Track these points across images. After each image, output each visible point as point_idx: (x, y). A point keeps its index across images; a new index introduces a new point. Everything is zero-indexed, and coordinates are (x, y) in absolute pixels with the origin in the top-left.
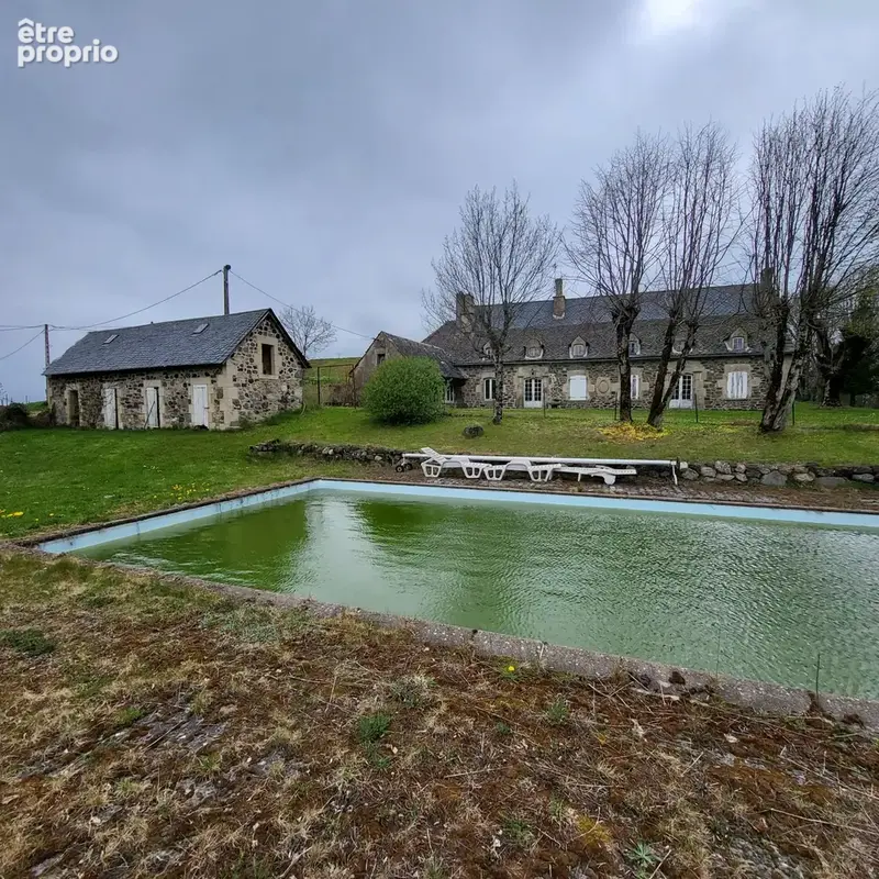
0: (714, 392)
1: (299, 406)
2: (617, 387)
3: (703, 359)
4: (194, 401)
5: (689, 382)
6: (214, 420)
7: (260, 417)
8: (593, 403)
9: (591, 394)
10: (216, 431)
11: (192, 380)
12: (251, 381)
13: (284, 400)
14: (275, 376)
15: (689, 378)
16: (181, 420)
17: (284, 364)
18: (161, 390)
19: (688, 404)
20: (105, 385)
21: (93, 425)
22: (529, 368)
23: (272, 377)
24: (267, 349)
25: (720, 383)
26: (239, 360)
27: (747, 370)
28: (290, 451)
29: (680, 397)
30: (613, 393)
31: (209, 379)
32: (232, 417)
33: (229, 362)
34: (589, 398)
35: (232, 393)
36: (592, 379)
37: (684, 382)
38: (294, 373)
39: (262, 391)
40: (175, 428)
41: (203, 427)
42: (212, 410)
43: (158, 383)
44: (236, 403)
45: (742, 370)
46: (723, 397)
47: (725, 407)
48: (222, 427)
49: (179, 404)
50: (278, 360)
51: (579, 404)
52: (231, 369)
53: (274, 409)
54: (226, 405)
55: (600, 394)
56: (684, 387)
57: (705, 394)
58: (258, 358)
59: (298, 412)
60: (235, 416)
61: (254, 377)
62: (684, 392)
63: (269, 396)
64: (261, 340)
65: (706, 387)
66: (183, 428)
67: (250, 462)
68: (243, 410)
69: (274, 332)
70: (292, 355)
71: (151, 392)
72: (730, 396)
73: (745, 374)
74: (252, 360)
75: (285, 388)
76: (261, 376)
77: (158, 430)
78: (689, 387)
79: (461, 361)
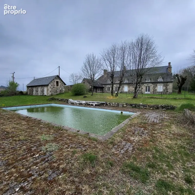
0: (155, 91)
1: (64, 92)
2: (134, 89)
3: (152, 83)
4: (45, 91)
5: (150, 88)
6: (47, 94)
7: (55, 94)
8: (129, 92)
9: (128, 90)
10: (47, 96)
11: (45, 87)
12: (54, 88)
13: (61, 91)
14: (59, 87)
15: (150, 87)
16: (43, 94)
17: (61, 85)
18: (41, 89)
19: (149, 93)
20: (34, 88)
21: (32, 95)
22: (116, 85)
23: (58, 87)
24: (57, 82)
25: (156, 88)
26: (51, 84)
27: (162, 85)
28: (55, 99)
29: (148, 91)
30: (133, 90)
31: (47, 87)
32: (50, 94)
33: (49, 84)
34: (128, 91)
35: (50, 90)
36: (129, 87)
37: (148, 88)
38: (63, 86)
39: (56, 89)
40: (42, 95)
41: (46, 95)
42: (47, 92)
43: (40, 88)
44: (51, 91)
45: (161, 85)
46: (157, 91)
47: (157, 93)
48: (48, 95)
49: (43, 91)
50: (59, 84)
51: (126, 92)
52: (50, 85)
53: (58, 92)
54: (49, 92)
55: (130, 90)
56: (148, 89)
57: (153, 91)
58: (55, 84)
59: (63, 93)
60: (50, 93)
61: (54, 87)
62: (148, 90)
63: (57, 90)
64: (56, 80)
65: (153, 89)
66: (43, 95)
67: (47, 101)
68: (52, 92)
69: (59, 79)
70: (63, 83)
71: (40, 89)
72: (158, 91)
73: (162, 86)
74: (54, 84)
75: (61, 89)
76: (56, 87)
77: (40, 96)
78: (149, 89)
79: (103, 83)
